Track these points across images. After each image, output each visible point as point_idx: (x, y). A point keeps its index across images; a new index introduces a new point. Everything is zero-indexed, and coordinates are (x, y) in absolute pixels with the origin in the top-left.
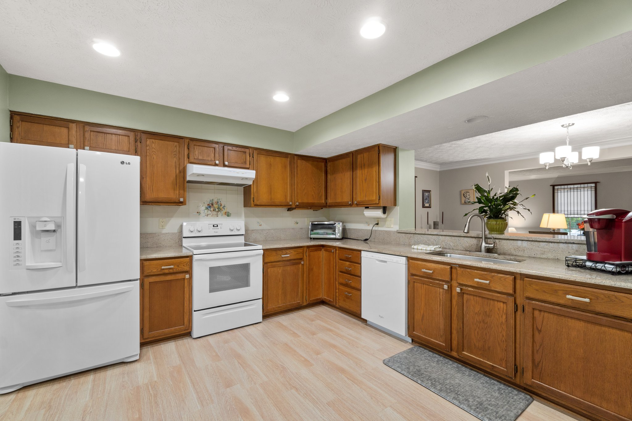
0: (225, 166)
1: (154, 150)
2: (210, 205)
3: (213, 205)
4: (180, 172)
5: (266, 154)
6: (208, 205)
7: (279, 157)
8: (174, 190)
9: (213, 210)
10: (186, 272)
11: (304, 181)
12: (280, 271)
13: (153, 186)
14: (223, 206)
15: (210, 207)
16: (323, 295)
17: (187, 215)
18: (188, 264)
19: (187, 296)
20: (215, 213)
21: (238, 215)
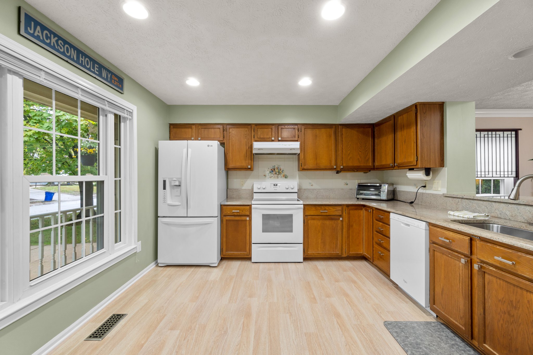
0: (279, 141)
1: (234, 135)
2: (273, 170)
3: (274, 170)
4: (249, 148)
5: (312, 128)
6: (271, 170)
7: (324, 128)
8: (245, 160)
9: (275, 174)
10: (248, 216)
11: (348, 147)
12: (319, 224)
13: (233, 158)
14: (282, 170)
15: (273, 171)
16: (363, 251)
17: (258, 177)
18: (249, 210)
19: (248, 232)
20: (276, 175)
21: (293, 177)
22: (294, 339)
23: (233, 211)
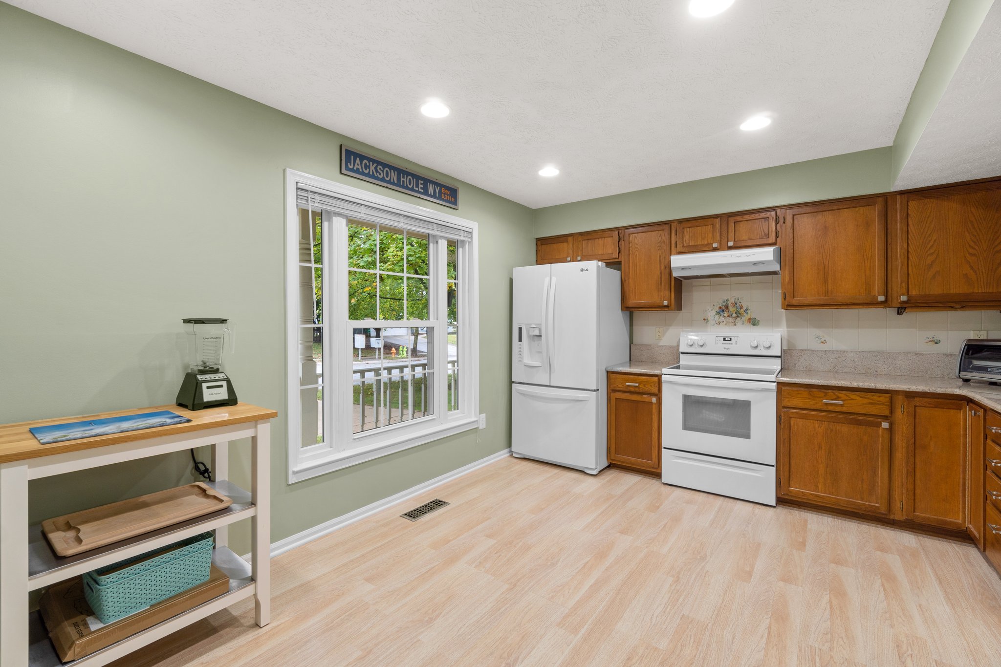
0: (730, 248)
1: (637, 246)
2: (724, 308)
3: (727, 307)
4: (665, 267)
5: (813, 211)
6: (720, 308)
7: (849, 208)
8: (659, 291)
9: (728, 316)
10: (654, 395)
11: (929, 246)
12: (821, 430)
13: (635, 289)
14: (745, 309)
15: (723, 311)
17: (690, 324)
18: (656, 385)
19: (655, 425)
20: (731, 320)
21: (773, 323)
22: (655, 615)
23: (627, 384)
